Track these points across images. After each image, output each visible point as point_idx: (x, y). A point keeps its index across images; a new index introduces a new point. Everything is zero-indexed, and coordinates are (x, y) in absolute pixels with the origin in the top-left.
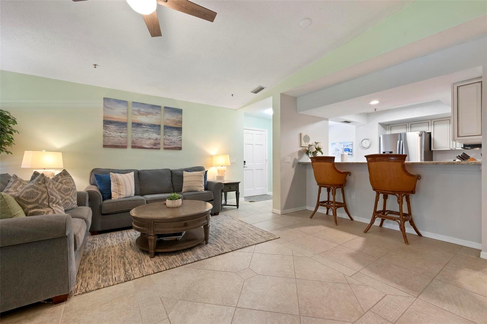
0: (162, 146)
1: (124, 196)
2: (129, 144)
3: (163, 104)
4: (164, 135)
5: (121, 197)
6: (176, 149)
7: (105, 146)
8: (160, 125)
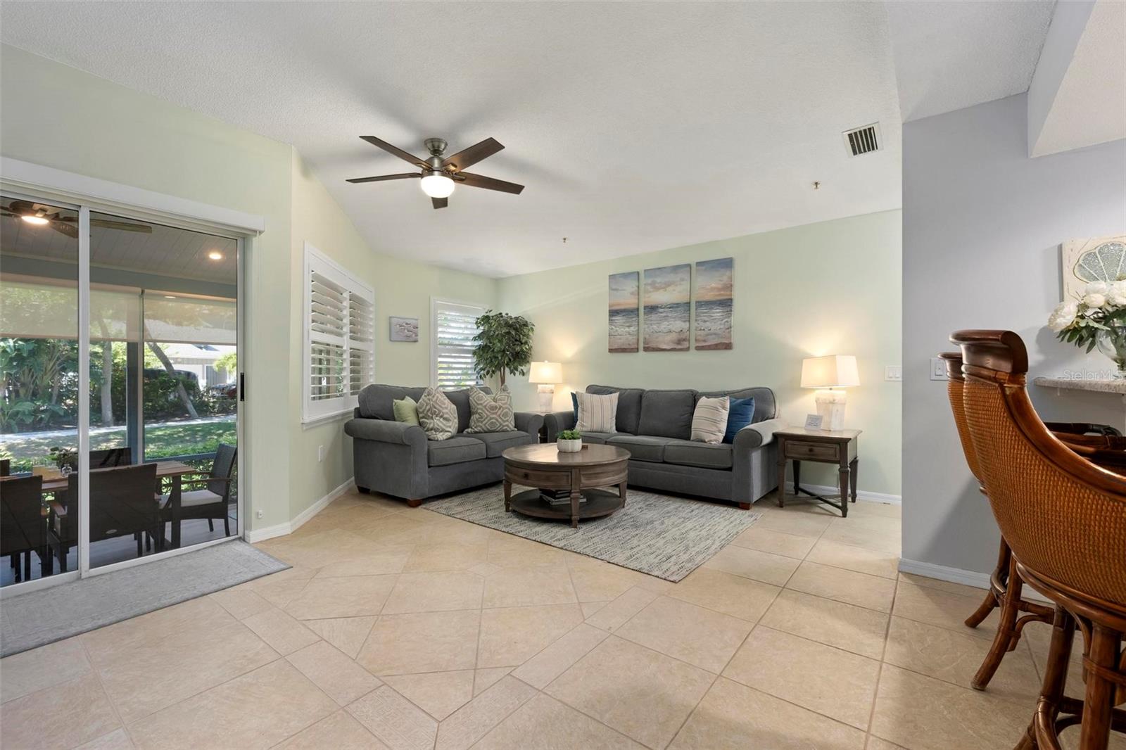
0: (693, 344)
1: (589, 429)
2: (641, 346)
3: (693, 259)
4: (696, 320)
5: (584, 429)
6: (719, 349)
7: (611, 351)
8: (689, 303)
